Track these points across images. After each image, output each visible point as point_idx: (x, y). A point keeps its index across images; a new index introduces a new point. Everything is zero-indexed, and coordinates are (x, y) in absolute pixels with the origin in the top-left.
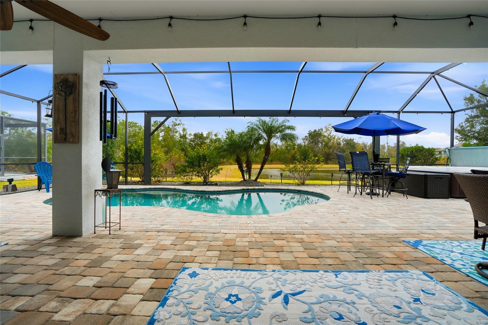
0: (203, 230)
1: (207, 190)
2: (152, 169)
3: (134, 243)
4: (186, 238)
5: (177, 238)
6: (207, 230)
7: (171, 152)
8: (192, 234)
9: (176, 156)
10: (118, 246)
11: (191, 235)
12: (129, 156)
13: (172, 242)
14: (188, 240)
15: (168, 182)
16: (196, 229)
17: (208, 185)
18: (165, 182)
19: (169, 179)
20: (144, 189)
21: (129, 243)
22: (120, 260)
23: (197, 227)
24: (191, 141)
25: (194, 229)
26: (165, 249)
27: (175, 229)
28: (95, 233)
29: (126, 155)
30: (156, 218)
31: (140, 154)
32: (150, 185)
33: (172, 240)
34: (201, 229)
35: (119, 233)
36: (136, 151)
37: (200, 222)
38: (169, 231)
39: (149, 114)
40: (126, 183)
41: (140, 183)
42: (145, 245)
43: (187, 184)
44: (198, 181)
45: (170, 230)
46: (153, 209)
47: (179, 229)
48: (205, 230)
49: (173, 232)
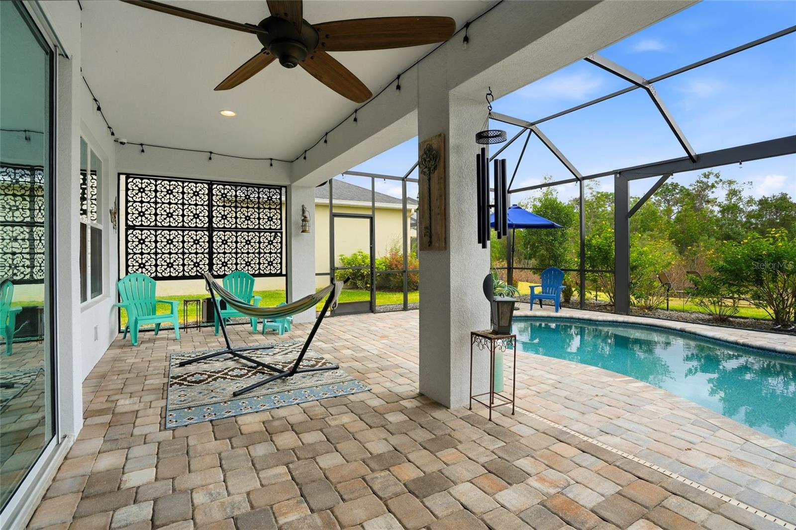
0: (718, 495)
1: (779, 347)
2: (632, 283)
3: (517, 463)
4: (646, 508)
5: (619, 493)
6: (734, 502)
7: (695, 244)
8: (673, 502)
9: (708, 253)
10: (483, 460)
11: (665, 503)
12: (588, 258)
13: (599, 504)
14: (648, 519)
15: (672, 310)
16: (695, 485)
17: (789, 331)
18: (664, 310)
19: (675, 303)
20: (613, 322)
21: (507, 458)
22: (463, 501)
23: (702, 476)
24: (750, 215)
25: (688, 482)
26: (568, 519)
27: (631, 457)
28: (470, 409)
29: (582, 255)
30: (598, 405)
31: (607, 253)
32: (628, 314)
33: (602, 495)
34: (710, 492)
35: (506, 422)
36: (600, 249)
37: (720, 458)
38: (610, 459)
39: (624, 176)
40: (582, 305)
41: (609, 308)
42: (532, 481)
43: (722, 321)
44: (758, 317)
45: (615, 455)
46: (605, 379)
47: (642, 462)
48: (726, 499)
49: (618, 467)
